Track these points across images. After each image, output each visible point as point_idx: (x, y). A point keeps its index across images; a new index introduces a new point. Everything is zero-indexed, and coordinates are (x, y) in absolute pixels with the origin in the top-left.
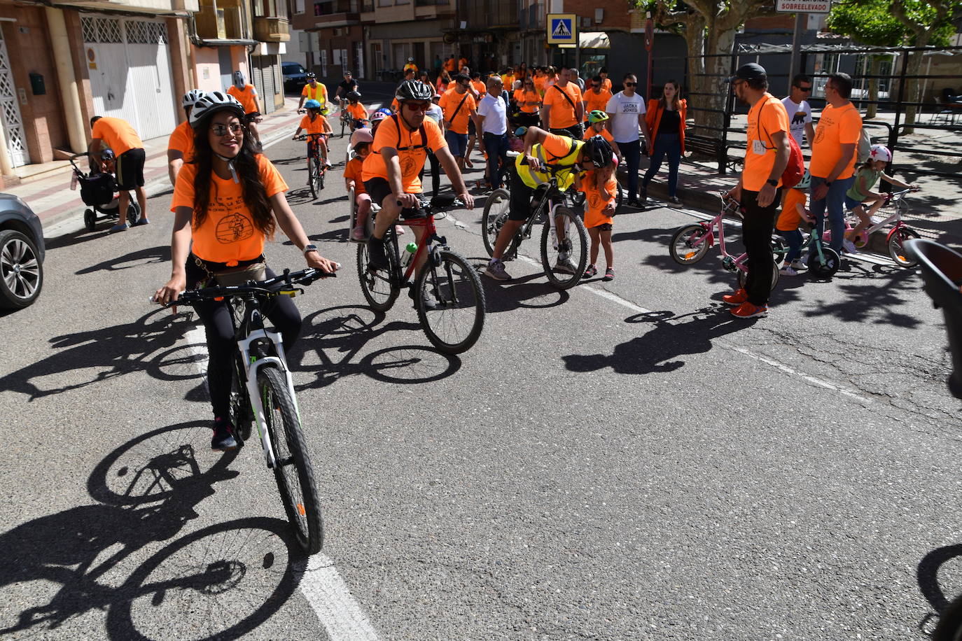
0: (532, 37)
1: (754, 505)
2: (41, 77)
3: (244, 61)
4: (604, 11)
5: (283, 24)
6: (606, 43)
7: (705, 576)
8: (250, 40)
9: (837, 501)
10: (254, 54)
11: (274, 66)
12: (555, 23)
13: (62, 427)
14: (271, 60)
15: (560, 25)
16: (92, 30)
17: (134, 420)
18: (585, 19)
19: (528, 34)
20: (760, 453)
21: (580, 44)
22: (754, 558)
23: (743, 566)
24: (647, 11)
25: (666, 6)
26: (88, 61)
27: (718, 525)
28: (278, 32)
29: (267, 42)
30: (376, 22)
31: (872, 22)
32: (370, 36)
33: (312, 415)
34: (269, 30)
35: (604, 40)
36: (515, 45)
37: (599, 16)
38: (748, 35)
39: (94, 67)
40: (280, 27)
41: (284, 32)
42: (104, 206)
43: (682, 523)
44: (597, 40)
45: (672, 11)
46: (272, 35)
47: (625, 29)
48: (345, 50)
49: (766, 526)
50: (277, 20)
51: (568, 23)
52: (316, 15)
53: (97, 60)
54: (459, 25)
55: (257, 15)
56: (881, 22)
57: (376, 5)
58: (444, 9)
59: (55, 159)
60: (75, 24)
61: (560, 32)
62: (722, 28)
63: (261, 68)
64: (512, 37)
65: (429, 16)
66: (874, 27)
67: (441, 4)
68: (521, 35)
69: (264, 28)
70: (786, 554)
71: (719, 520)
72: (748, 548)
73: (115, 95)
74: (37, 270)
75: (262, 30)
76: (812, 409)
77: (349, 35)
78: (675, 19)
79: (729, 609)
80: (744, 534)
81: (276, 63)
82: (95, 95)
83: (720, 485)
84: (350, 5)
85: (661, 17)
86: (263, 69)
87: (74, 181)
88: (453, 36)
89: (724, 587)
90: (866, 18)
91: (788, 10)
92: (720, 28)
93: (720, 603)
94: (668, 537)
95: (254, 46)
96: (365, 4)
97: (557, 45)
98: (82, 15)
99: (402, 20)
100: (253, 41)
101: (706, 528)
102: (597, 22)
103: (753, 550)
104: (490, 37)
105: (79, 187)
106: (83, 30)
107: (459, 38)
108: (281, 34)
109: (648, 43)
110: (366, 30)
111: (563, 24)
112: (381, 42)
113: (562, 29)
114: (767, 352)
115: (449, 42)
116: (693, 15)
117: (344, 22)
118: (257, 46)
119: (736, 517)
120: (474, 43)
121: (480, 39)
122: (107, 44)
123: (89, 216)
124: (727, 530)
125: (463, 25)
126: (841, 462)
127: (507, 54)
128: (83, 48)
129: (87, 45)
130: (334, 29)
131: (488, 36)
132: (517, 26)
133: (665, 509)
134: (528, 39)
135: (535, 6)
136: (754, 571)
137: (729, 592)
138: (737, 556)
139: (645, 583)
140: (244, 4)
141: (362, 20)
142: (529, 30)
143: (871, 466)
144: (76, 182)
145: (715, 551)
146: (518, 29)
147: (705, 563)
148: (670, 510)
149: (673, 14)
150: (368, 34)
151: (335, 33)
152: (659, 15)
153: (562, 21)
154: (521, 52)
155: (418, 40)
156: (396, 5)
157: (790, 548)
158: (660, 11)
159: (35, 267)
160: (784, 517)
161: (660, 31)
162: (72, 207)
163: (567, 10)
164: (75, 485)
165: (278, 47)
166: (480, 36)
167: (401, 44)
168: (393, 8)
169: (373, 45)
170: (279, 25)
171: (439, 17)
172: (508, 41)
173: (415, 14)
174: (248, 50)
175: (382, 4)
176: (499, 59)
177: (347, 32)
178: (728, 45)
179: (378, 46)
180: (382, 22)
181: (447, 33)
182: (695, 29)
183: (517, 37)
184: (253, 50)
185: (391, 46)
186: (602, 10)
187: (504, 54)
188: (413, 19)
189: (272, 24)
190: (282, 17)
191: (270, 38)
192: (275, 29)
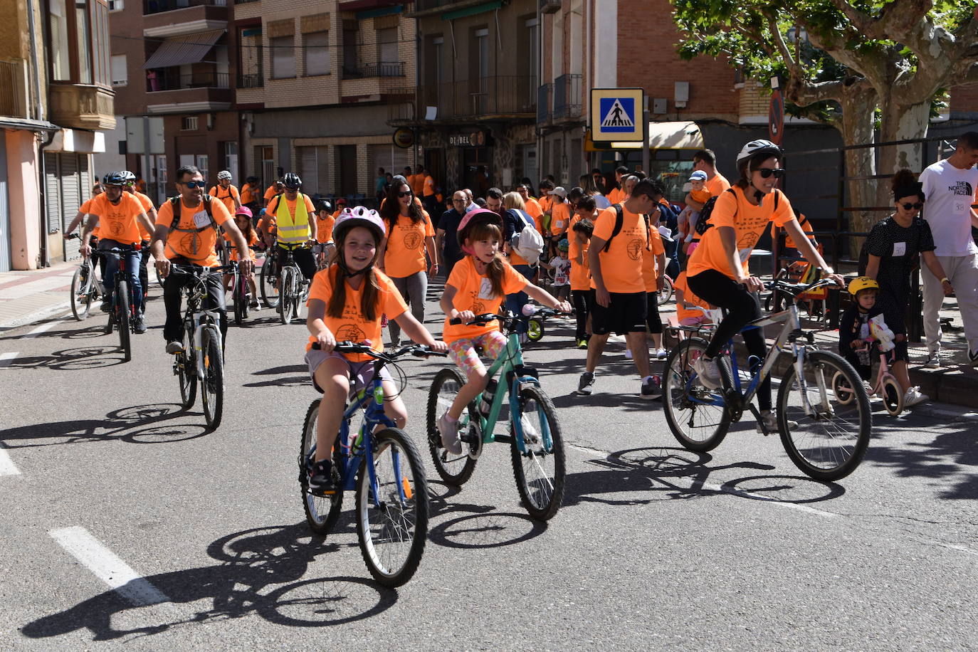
0: (559, 135)
3: (31, 160)
4: (690, 87)
5: (105, 99)
6: (697, 141)
8: (43, 122)
10: (48, 148)
11: (82, 173)
12: (606, 104)
14: (76, 162)
15: (614, 108)
18: (656, 101)
19: (552, 129)
21: (650, 143)
25: (803, 73)
28: (95, 111)
29: (74, 129)
30: (267, 106)
32: (253, 131)
34: (79, 107)
35: (693, 134)
36: (526, 152)
37: (681, 95)
38: (959, 123)
40: (99, 101)
41: (106, 112)
44: (680, 135)
45: (814, 81)
46: (85, 117)
47: (728, 118)
48: (205, 157)
50: (95, 90)
51: (628, 104)
52: (149, 89)
54: (422, 113)
55: (55, 79)
57: (266, 75)
58: (393, 85)
61: (614, 121)
62: (905, 102)
63: (60, 175)
64: (521, 135)
65: (367, 97)
67: (390, 76)
68: (538, 133)
69: (69, 102)
75: (64, 106)
77: (213, 128)
78: (820, 94)
81: (86, 170)
84: (215, 74)
85: (796, 91)
86: (64, 178)
88: (411, 133)
92: (902, 102)
95: (51, 134)
96: (245, 72)
97: (608, 144)
99: (315, 103)
100: (48, 124)
102: (678, 105)
104: (481, 136)
107: (423, 137)
108: (100, 116)
109: (775, 131)
110: (246, 120)
112: (274, 143)
113: (617, 115)
115: (405, 143)
116: (853, 87)
117: (204, 105)
118: (57, 134)
120: (451, 147)
121: (462, 140)
125: (431, 113)
127: (511, 166)
130: (184, 117)
131: (477, 133)
132: (530, 115)
134: (551, 139)
135: (564, 80)
140: (34, 57)
141: (238, 102)
142: (554, 122)
146: (531, 122)
149: (816, 85)
150: (249, 128)
151: (185, 124)
152: (791, 88)
153: (617, 102)
154: (538, 161)
155: (344, 141)
156: (304, 76)
158: (793, 81)
161: (795, 120)
163: (623, 83)
165: (92, 140)
166: (462, 134)
167: (313, 147)
168: (299, 81)
169: (258, 148)
170: (98, 98)
171: (385, 100)
172: (512, 142)
173: (340, 92)
174: (39, 140)
175: (278, 74)
176: (496, 175)
177: (209, 124)
178: (918, 130)
179: (269, 149)
180: (276, 105)
181: (400, 128)
182: (858, 111)
183: (529, 135)
184: (50, 141)
185: (293, 151)
186: (687, 84)
187: (505, 166)
188: (335, 100)
189: (85, 97)
190: (103, 85)
191: (80, 121)
192: (91, 105)
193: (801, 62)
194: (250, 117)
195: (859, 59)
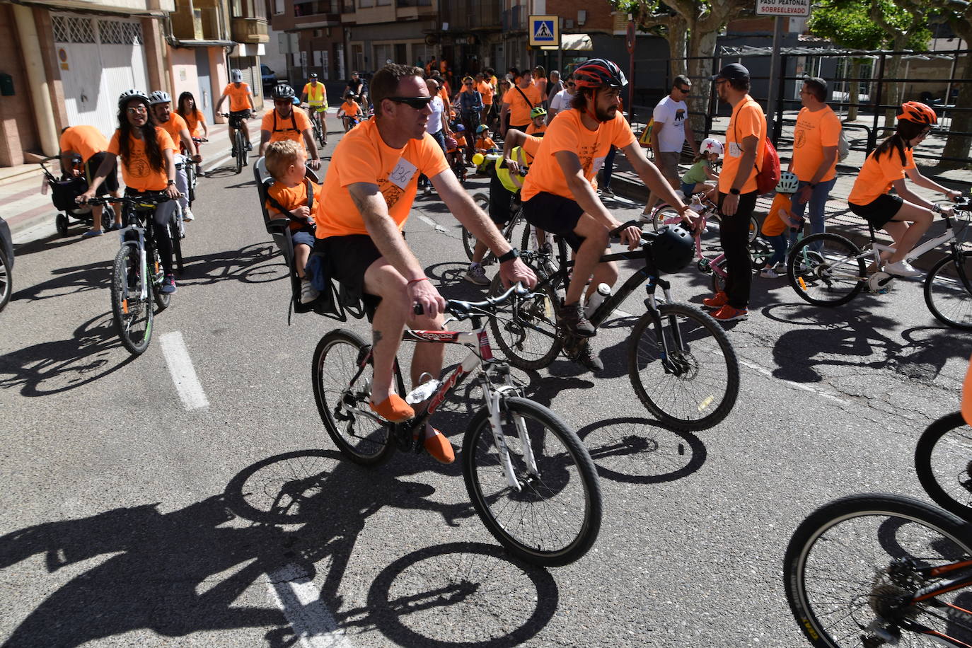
0: (514, 39)
1: (733, 509)
2: (10, 77)
3: (222, 62)
4: (586, 13)
5: (262, 25)
6: (589, 46)
7: (683, 581)
8: (228, 41)
9: (815, 504)
10: (232, 55)
11: (253, 67)
12: (537, 24)
13: (31, 439)
14: (249, 62)
15: (542, 26)
16: (64, 29)
17: (106, 430)
18: (567, 21)
19: (511, 36)
20: (739, 456)
21: (563, 46)
22: (733, 563)
23: (721, 570)
24: (629, 13)
25: (648, 8)
26: (60, 62)
27: (696, 530)
28: (256, 33)
29: (245, 43)
30: (358, 23)
31: (852, 26)
32: (351, 37)
33: (288, 424)
34: (247, 31)
35: (587, 41)
36: (497, 47)
37: (581, 18)
38: (731, 37)
39: (65, 67)
41: (263, 34)
42: (76, 211)
43: (661, 528)
44: (579, 42)
45: (654, 13)
46: (251, 36)
47: (607, 31)
48: (326, 52)
49: (745, 530)
50: (256, 21)
51: (550, 24)
52: (296, 16)
53: (69, 61)
54: (441, 26)
55: (235, 15)
56: (860, 26)
57: (357, 6)
58: (425, 10)
59: (26, 162)
60: (46, 23)
61: (542, 34)
62: (703, 31)
64: (495, 38)
65: (411, 17)
66: (854, 30)
67: (423, 5)
68: (503, 37)
69: (243, 28)
70: (764, 557)
71: (698, 524)
72: (726, 553)
73: (89, 97)
74: (6, 277)
75: (240, 31)
76: (790, 412)
77: (330, 36)
78: (657, 21)
79: (708, 614)
80: (722, 538)
81: (255, 65)
82: (67, 96)
83: (699, 490)
84: (330, 6)
85: (643, 19)
87: (45, 185)
88: (435, 37)
89: (702, 592)
90: (846, 22)
91: (769, 13)
93: (698, 608)
94: (646, 543)
95: (232, 47)
96: (346, 4)
97: (538, 47)
98: (52, 14)
99: (383, 21)
100: (231, 42)
101: (685, 533)
102: (579, 24)
103: (731, 554)
104: (473, 39)
105: (50, 191)
106: (54, 30)
107: (442, 39)
108: (259, 35)
109: (630, 45)
110: (346, 32)
111: (545, 26)
112: (362, 43)
113: (544, 31)
114: (746, 355)
115: (431, 43)
116: (675, 17)
117: (324, 23)
118: (236, 47)
119: (715, 522)
120: (457, 45)
121: (463, 41)
122: (79, 45)
123: (61, 221)
124: (706, 535)
125: (445, 26)
126: (819, 465)
127: (490, 55)
128: (53, 48)
129: (59, 46)
130: (314, 30)
131: (470, 38)
132: (499, 28)
133: (644, 514)
134: (510, 41)
135: (517, 8)
136: (732, 575)
137: (707, 597)
138: (716, 560)
139: (623, 589)
140: (221, 4)
141: (343, 21)
142: (511, 32)
143: (848, 468)
144: (47, 186)
145: (693, 556)
146: (500, 31)
147: (683, 568)
148: (648, 515)
149: (655, 16)
150: (349, 35)
151: (315, 34)
152: (641, 17)
153: (544, 23)
154: (504, 53)
155: (399, 42)
157: (768, 551)
158: (642, 13)
159: (4, 274)
160: (763, 521)
161: (643, 34)
162: (44, 212)
163: (549, 12)
164: (43, 498)
165: (256, 49)
166: (462, 38)
167: (383, 45)
168: (374, 10)
169: (354, 47)
170: (258, 26)
171: (421, 19)
172: (490, 43)
173: (396, 15)
174: (226, 51)
175: (363, 5)
176: (481, 61)
177: (328, 33)
178: (710, 47)
179: (359, 47)
180: (363, 23)
181: (429, 35)
182: (678, 31)
183: (499, 39)
184: (232, 52)
185: (372, 47)
186: (585, 11)
187: (486, 56)
188: (394, 20)
189: (250, 25)
190: (261, 18)
191: (249, 39)
192: (254, 30)
193: (647, 2)
194: (348, 29)
195: (679, 4)
